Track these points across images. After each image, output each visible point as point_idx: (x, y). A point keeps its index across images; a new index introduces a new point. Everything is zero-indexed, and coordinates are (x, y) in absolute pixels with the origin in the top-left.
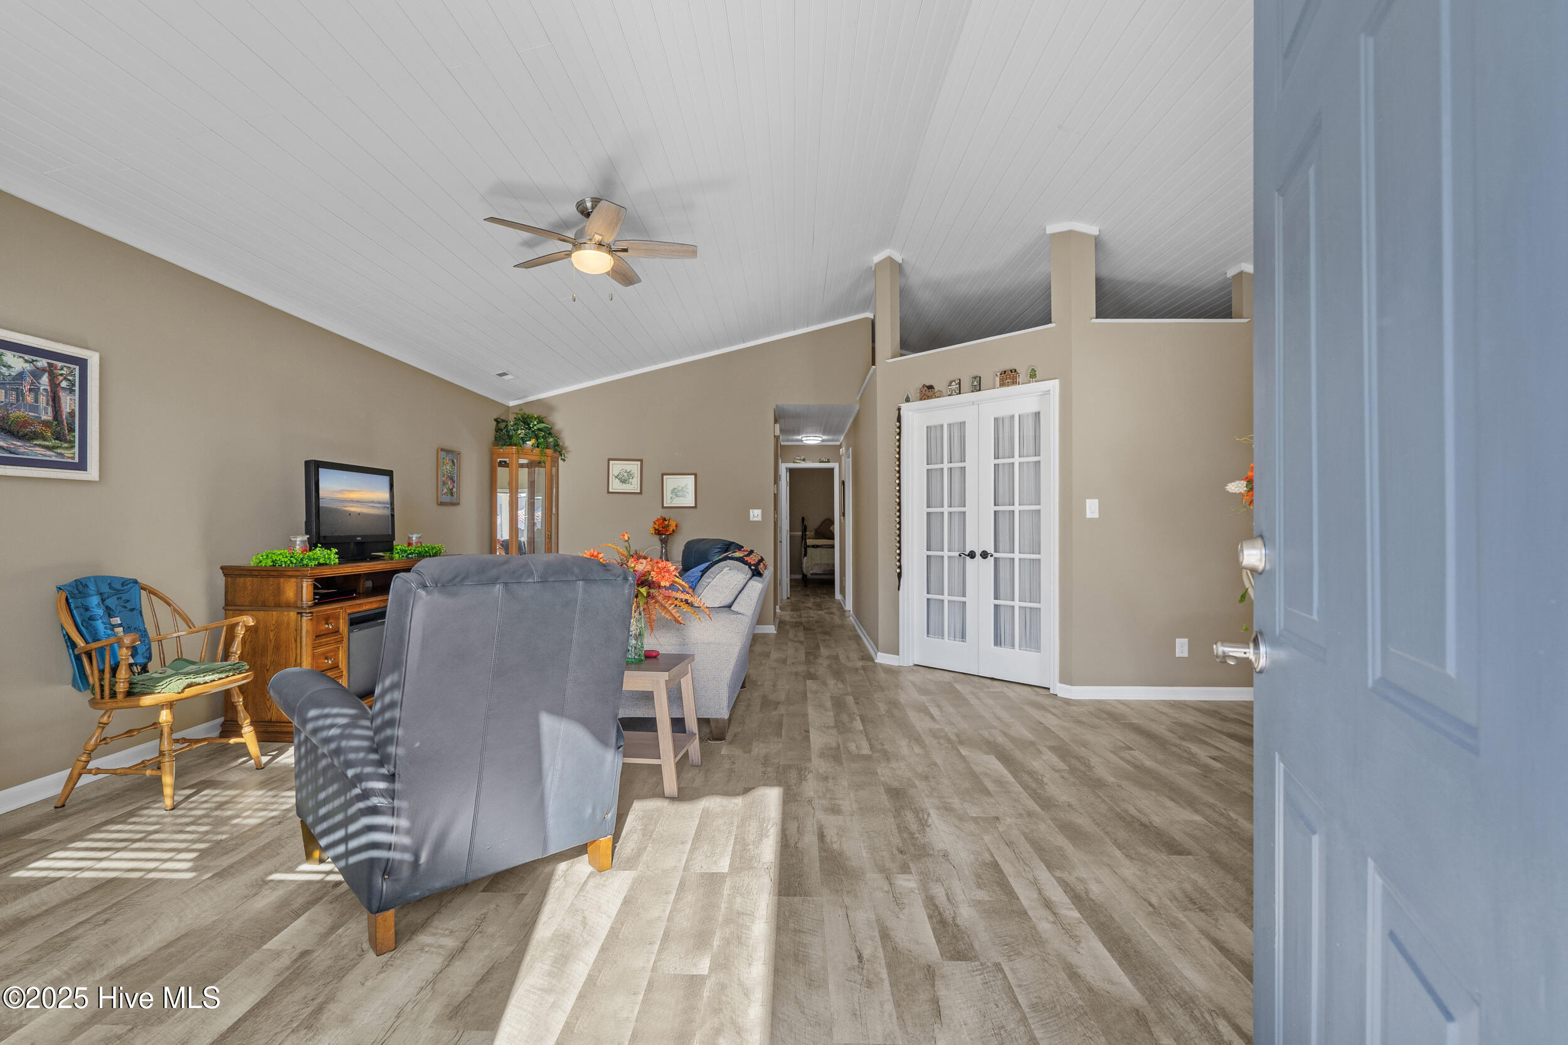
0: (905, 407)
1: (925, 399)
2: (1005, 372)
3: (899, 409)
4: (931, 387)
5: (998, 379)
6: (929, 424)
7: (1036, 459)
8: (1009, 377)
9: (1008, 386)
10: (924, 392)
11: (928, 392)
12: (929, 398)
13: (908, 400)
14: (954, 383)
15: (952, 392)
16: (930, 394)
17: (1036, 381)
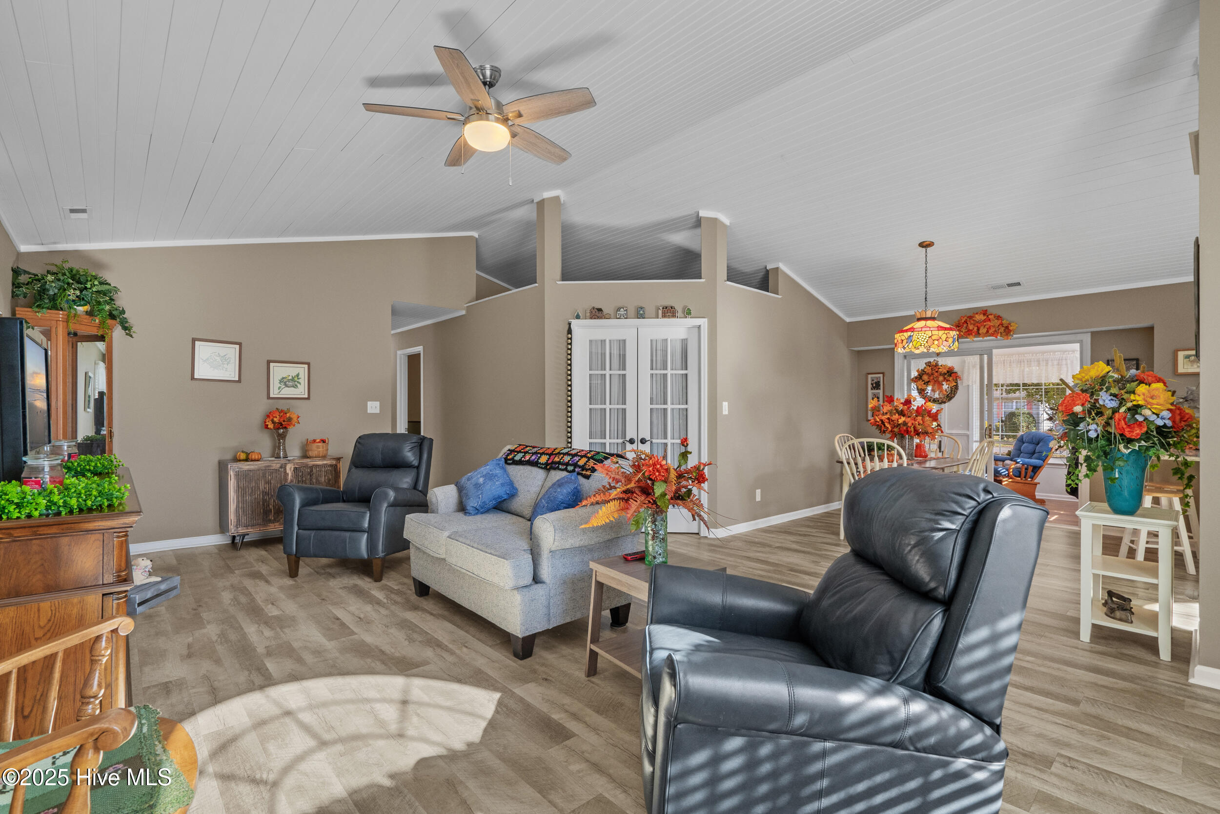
0: (575, 324)
1: (595, 318)
2: (666, 308)
3: (570, 324)
4: (600, 310)
5: (660, 312)
6: (592, 338)
7: (684, 372)
8: (669, 312)
9: (669, 318)
10: (594, 312)
11: (597, 313)
12: (598, 318)
13: (578, 317)
14: (622, 310)
15: (620, 316)
16: (599, 315)
17: (691, 318)
